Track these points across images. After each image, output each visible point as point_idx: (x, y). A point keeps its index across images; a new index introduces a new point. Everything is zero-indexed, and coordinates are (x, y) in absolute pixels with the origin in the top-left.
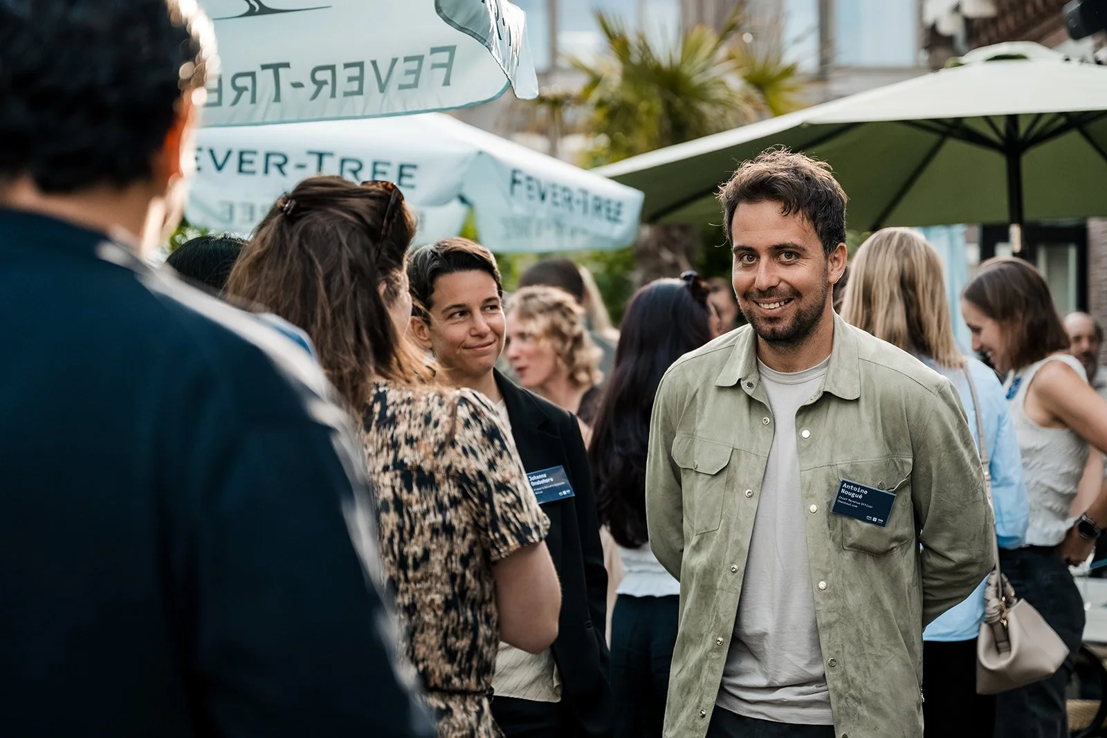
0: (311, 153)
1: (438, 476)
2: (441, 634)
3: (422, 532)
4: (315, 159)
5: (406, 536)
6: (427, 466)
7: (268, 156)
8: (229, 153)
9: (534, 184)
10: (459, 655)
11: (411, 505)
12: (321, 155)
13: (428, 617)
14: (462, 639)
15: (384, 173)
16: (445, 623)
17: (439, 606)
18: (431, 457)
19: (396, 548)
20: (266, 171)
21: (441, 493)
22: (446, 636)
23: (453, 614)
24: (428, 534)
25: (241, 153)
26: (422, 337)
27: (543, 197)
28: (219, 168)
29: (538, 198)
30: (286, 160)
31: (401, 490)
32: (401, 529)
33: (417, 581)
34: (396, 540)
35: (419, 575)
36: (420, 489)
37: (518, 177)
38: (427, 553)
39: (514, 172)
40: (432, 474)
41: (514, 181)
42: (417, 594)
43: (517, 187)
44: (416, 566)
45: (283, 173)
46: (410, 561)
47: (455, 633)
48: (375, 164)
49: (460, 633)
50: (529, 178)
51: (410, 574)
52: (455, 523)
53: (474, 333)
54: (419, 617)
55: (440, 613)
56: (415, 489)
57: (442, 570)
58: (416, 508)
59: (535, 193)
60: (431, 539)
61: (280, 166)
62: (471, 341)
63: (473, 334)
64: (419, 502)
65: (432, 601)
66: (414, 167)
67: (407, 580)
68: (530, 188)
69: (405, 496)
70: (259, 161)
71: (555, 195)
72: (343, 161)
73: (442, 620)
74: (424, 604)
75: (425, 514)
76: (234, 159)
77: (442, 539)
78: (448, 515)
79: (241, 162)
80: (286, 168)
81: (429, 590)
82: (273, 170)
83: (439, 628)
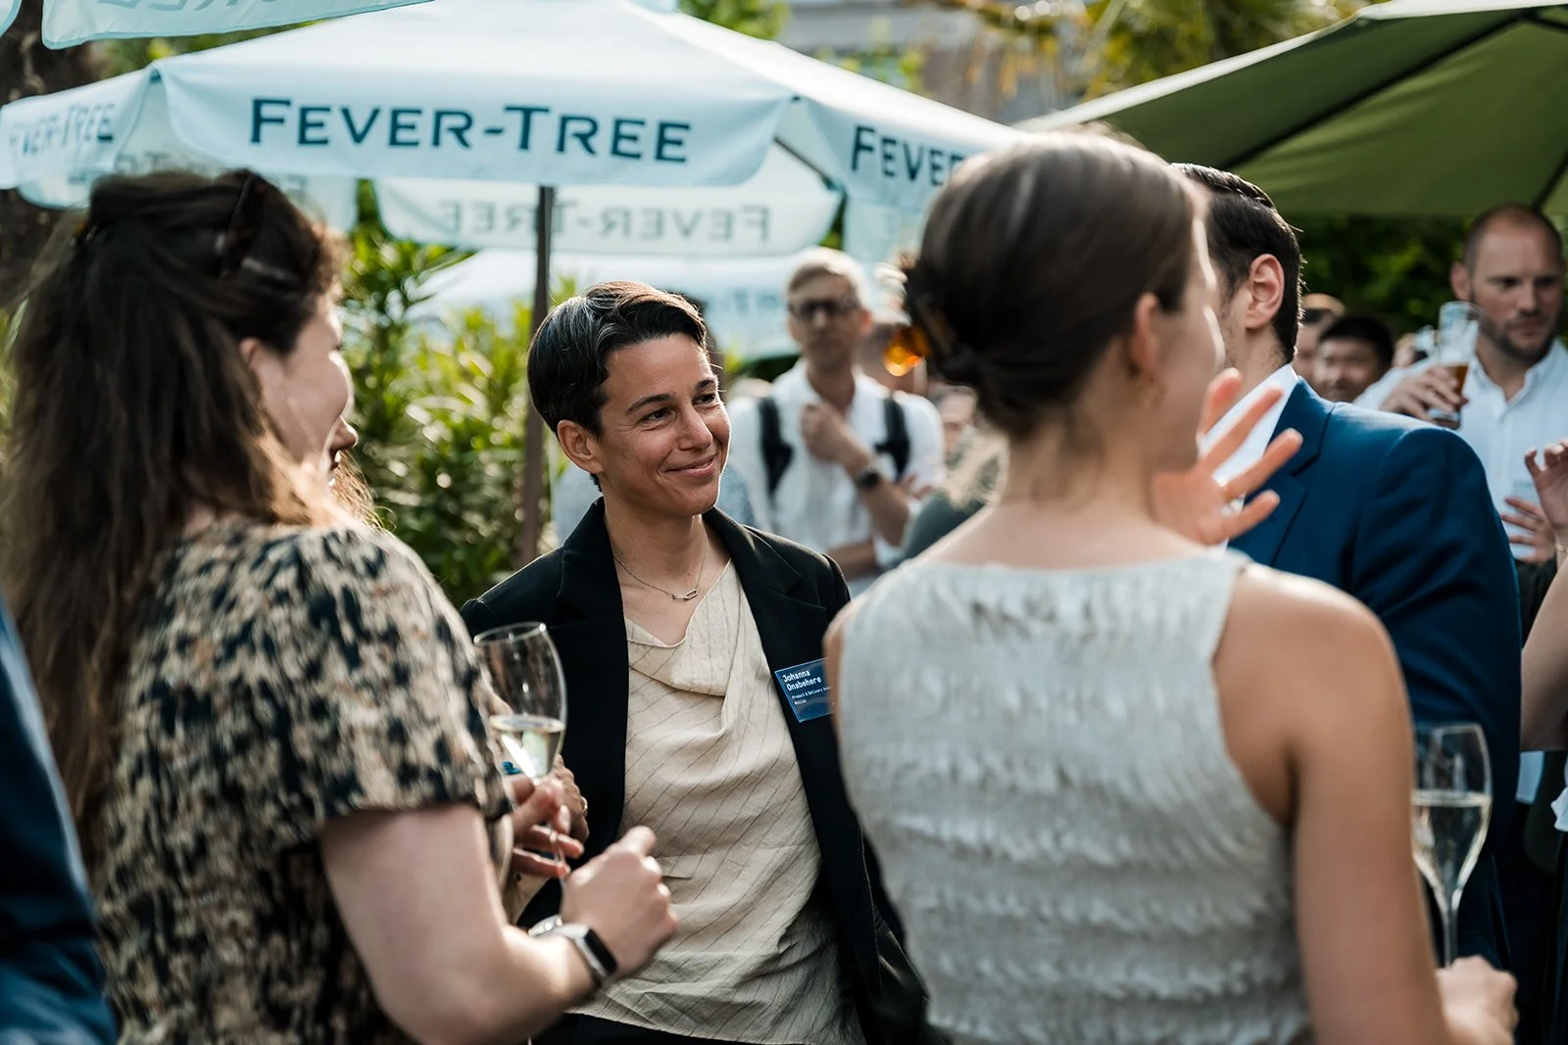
0: (509, 109)
1: (218, 700)
2: (257, 982)
3: (189, 807)
4: (518, 117)
5: (166, 816)
6: (201, 684)
7: (439, 115)
8: (375, 113)
9: (897, 151)
10: (297, 1015)
11: (170, 758)
12: (527, 113)
13: (229, 954)
14: (301, 981)
15: (634, 138)
16: (263, 961)
17: (248, 933)
18: (210, 666)
19: (155, 840)
20: (436, 142)
21: (219, 730)
22: (266, 984)
23: (277, 941)
24: (198, 808)
25: (395, 113)
26: (582, 456)
27: (913, 174)
28: (358, 138)
29: (903, 173)
30: (469, 121)
31: (158, 734)
32: (157, 803)
33: (200, 893)
34: (154, 826)
35: (199, 880)
36: (186, 727)
37: (867, 139)
38: (202, 842)
39: (860, 130)
40: (208, 698)
41: (859, 147)
42: (204, 918)
43: (863, 156)
44: (191, 869)
45: (464, 143)
46: (180, 860)
47: (285, 976)
48: (618, 123)
49: (294, 973)
50: (887, 141)
51: (186, 881)
52: (246, 781)
53: (687, 444)
54: (214, 957)
55: (250, 943)
56: (180, 730)
57: (238, 868)
58: (180, 763)
59: (899, 166)
60: (205, 817)
61: (458, 132)
62: (680, 458)
63: (684, 446)
64: (186, 751)
65: (234, 924)
66: (686, 127)
67: (185, 894)
68: (888, 157)
69: (164, 744)
70: (425, 126)
71: (935, 168)
72: (565, 120)
73: (255, 954)
74: (220, 933)
75: (193, 771)
76: (383, 124)
77: (225, 813)
78: (230, 769)
79: (395, 127)
80: (468, 135)
81: (222, 907)
82: (448, 139)
83: (250, 971)
